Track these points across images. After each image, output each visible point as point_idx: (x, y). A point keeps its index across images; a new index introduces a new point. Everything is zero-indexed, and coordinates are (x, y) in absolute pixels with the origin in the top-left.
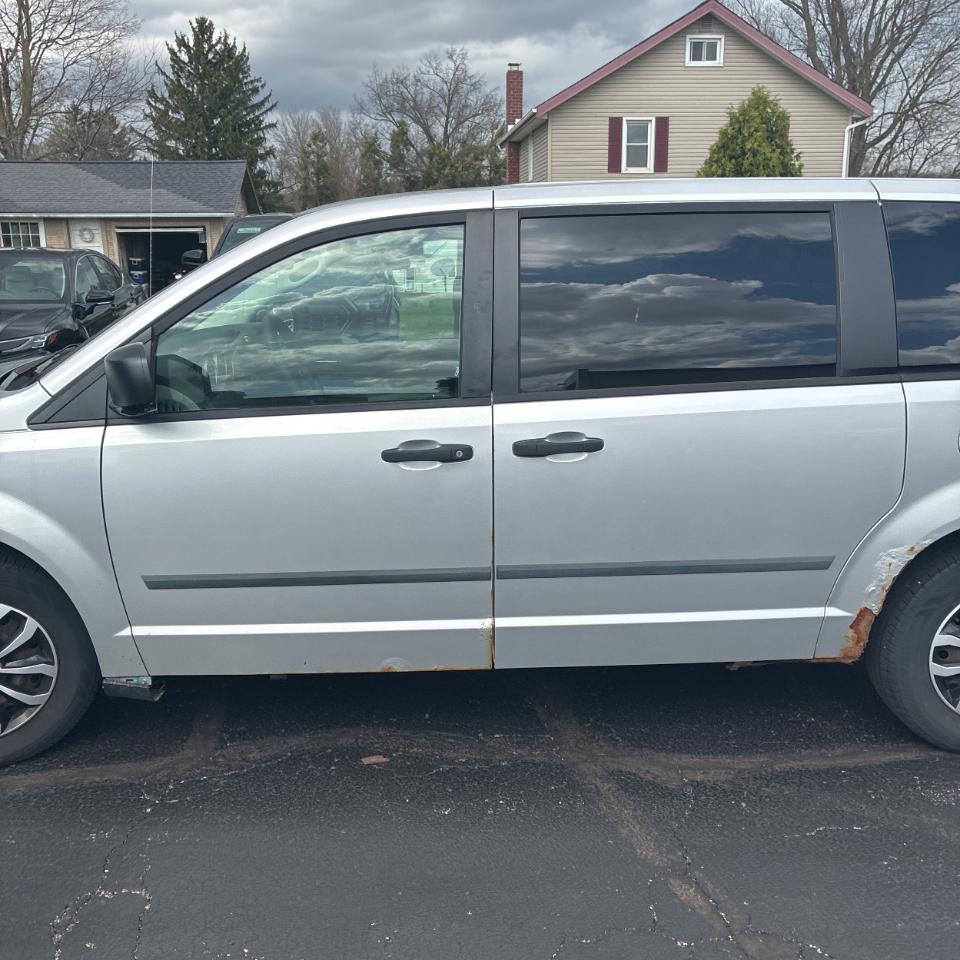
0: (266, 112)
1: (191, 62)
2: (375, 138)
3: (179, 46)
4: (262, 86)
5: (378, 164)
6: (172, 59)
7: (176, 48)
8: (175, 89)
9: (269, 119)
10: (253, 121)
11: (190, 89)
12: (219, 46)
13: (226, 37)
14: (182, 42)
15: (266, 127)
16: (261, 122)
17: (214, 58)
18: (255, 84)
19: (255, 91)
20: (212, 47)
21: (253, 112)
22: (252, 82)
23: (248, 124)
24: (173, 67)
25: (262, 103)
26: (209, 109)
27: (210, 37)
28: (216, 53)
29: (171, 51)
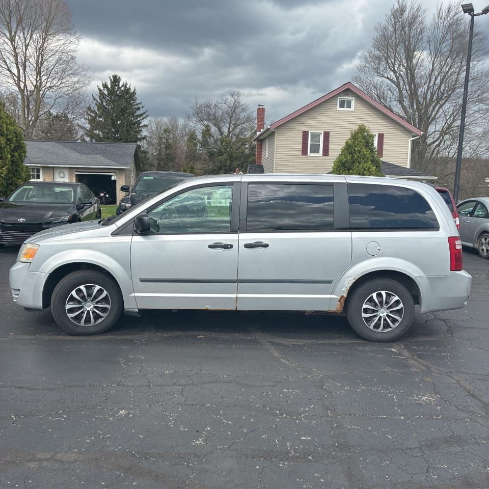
0: (143, 119)
1: (109, 94)
2: (194, 133)
3: (104, 87)
4: (142, 107)
5: (195, 145)
6: (100, 93)
7: (102, 88)
8: (100, 106)
9: (144, 122)
10: (136, 122)
11: (108, 107)
12: (123, 88)
13: (126, 84)
14: (105, 86)
15: (143, 126)
16: (140, 123)
17: (120, 93)
18: (139, 105)
19: (139, 109)
20: (119, 88)
21: (137, 118)
22: (137, 104)
23: (134, 124)
24: (100, 97)
25: (142, 115)
26: (116, 116)
27: (119, 84)
28: (121, 91)
29: (100, 90)
